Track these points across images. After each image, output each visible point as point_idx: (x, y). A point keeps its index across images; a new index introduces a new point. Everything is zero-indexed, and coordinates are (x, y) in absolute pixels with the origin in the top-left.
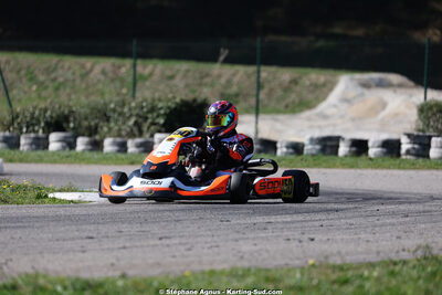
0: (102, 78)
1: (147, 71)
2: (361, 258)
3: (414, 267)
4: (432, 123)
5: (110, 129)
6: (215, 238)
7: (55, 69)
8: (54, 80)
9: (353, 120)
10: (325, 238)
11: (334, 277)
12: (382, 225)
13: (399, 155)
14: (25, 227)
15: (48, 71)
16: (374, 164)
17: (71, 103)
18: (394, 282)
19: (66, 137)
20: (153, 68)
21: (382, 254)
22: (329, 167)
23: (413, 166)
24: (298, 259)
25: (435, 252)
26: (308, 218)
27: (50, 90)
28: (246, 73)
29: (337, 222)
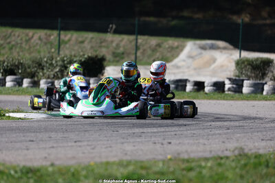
0: (39, 42)
1: (67, 38)
2: (200, 155)
3: (233, 161)
4: (244, 72)
5: (44, 74)
6: (110, 142)
7: (9, 37)
8: (9, 43)
9: (195, 69)
10: (178, 142)
11: (183, 166)
12: (214, 134)
13: (224, 91)
15: (5, 38)
16: (208, 96)
17: (19, 58)
18: (220, 170)
19: (16, 79)
20: (71, 36)
21: (213, 153)
22: (180, 99)
23: (232, 98)
24: (161, 154)
25: (246, 151)
26: (167, 130)
27: (7, 50)
28: (128, 40)
29: (185, 132)
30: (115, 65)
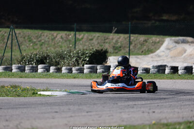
0: (61, 40)
1: (81, 37)
2: (175, 120)
5: (65, 63)
6: (111, 112)
7: (40, 37)
8: (40, 41)
9: (172, 57)
10: (160, 111)
12: (184, 105)
13: (192, 73)
14: (28, 107)
15: (37, 37)
16: (181, 77)
17: (47, 52)
19: (45, 66)
20: (83, 36)
21: (184, 119)
22: (161, 79)
24: (148, 121)
26: (152, 102)
27: (38, 46)
28: (124, 37)
29: (165, 104)
30: (115, 56)
